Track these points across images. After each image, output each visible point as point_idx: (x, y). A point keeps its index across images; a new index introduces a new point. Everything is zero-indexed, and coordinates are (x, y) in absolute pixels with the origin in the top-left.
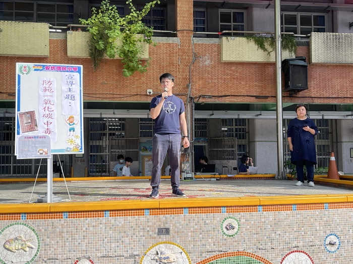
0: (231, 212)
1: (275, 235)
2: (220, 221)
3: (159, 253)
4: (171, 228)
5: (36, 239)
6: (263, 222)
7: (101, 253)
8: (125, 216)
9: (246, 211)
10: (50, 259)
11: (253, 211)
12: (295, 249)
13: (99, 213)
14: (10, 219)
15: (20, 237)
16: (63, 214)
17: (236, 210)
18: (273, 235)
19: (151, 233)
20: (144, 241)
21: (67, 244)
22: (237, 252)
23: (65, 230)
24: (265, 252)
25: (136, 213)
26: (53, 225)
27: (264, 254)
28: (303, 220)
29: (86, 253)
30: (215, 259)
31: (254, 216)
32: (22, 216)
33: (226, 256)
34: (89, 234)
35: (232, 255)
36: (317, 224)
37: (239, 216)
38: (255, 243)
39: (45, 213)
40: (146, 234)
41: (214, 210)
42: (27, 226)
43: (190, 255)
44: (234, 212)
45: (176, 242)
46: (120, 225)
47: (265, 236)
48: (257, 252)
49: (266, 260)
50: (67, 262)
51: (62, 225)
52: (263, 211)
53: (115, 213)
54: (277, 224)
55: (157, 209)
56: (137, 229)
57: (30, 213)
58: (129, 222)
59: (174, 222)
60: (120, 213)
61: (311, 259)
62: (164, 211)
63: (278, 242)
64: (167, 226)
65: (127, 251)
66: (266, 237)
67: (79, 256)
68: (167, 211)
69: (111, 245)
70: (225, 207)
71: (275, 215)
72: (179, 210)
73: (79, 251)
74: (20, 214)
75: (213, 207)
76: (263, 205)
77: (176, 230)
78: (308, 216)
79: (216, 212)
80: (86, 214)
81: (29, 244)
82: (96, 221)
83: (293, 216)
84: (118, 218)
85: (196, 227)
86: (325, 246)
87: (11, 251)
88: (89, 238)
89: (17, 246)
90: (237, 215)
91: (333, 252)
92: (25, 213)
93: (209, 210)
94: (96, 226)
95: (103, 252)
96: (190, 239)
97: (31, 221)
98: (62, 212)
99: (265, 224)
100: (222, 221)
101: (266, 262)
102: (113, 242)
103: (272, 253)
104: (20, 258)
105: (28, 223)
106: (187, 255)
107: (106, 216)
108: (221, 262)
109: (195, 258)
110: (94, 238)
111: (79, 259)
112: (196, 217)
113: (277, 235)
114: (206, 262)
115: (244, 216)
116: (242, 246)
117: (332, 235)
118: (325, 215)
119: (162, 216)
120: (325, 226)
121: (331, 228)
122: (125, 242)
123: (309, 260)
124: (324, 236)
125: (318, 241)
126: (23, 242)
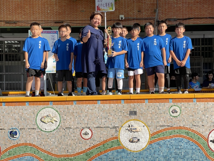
0: (176, 102)
1: (205, 117)
2: (168, 108)
3: (130, 126)
4: (138, 111)
5: (59, 116)
6: (196, 109)
7: (96, 125)
8: (109, 103)
9: (185, 102)
10: (67, 128)
11: (190, 102)
13: (95, 101)
14: (43, 105)
15: (50, 115)
17: (178, 101)
18: (204, 117)
19: (125, 114)
20: (121, 118)
21: (76, 119)
22: (179, 127)
23: (75, 111)
24: (198, 127)
25: (116, 102)
26: (68, 109)
27: (197, 129)
29: (88, 125)
30: (165, 131)
31: (191, 105)
32: (50, 103)
33: (172, 129)
34: (89, 114)
35: (176, 129)
37: (181, 105)
38: (191, 122)
39: (63, 101)
40: (122, 115)
41: (164, 101)
42: (53, 109)
43: (149, 128)
44: (177, 102)
45: (141, 119)
46: (107, 109)
47: (198, 117)
48: (192, 127)
49: (199, 133)
50: (77, 130)
51: (73, 108)
52: (197, 102)
53: (104, 102)
54: (206, 110)
55: (129, 100)
56: (117, 112)
57: (55, 101)
58: (112, 107)
59: (139, 108)
60: (107, 102)
62: (133, 101)
63: (206, 121)
64: (135, 110)
65: (111, 124)
67: (83, 126)
68: (135, 101)
69: (102, 120)
70: (171, 99)
71: (205, 105)
72: (142, 100)
73: (83, 124)
74: (49, 101)
75: (164, 99)
76: (197, 98)
77: (141, 112)
79: (166, 102)
80: (87, 102)
81: (55, 119)
82: (93, 107)
84: (105, 105)
85: (153, 111)
87: (45, 123)
88: (89, 116)
89: (48, 120)
90: (179, 104)
92: (52, 101)
93: (161, 101)
94: (93, 109)
95: (97, 125)
96: (149, 118)
97: (55, 106)
98: (73, 101)
99: (198, 110)
100: (170, 107)
101: (198, 134)
102: (103, 119)
103: (202, 129)
104: (50, 127)
105: (54, 107)
106: (147, 128)
107: (98, 104)
108: (169, 133)
109: (152, 129)
110: (91, 116)
111: (83, 128)
112: (153, 105)
113: (206, 117)
114: (159, 132)
115: (184, 105)
116: (182, 123)
119: (132, 104)
122: (110, 119)
126: (52, 118)
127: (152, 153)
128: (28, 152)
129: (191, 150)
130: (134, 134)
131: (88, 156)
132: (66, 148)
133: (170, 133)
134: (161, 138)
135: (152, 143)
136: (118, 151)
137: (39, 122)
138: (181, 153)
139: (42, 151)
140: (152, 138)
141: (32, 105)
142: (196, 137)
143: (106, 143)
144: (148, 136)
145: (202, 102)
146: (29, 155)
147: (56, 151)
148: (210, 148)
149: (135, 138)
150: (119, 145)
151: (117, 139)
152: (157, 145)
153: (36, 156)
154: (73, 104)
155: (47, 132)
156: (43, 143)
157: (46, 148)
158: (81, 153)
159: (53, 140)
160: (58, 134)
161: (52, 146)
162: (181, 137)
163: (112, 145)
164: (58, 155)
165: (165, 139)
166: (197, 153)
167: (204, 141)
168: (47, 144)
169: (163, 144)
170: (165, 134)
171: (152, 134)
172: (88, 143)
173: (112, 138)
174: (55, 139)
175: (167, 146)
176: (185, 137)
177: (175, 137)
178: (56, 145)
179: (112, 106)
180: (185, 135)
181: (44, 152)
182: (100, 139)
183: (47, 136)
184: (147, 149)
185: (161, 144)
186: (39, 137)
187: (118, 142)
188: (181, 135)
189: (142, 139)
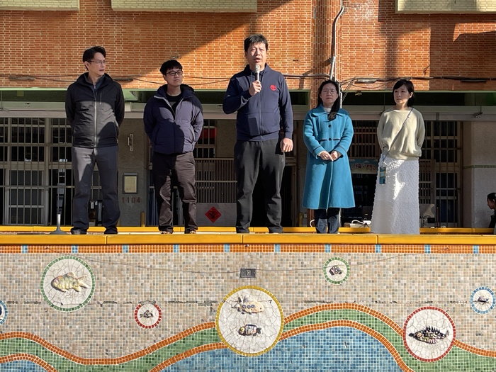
0: (338, 252)
1: (399, 285)
2: (323, 263)
3: (242, 300)
4: (258, 269)
5: (90, 277)
6: (381, 267)
7: (169, 296)
8: (199, 251)
9: (359, 252)
10: (107, 302)
11: (368, 252)
12: (428, 305)
13: (167, 246)
14: (58, 252)
15: (71, 274)
16: (123, 247)
17: (344, 248)
18: (396, 284)
19: (231, 275)
20: (222, 284)
21: (128, 284)
22: (344, 304)
23: (125, 267)
24: (384, 306)
25: (213, 248)
26: (110, 261)
27: (382, 308)
28: (439, 267)
29: (151, 296)
30: (315, 311)
32: (73, 249)
33: (329, 309)
34: (154, 272)
35: (338, 308)
36: (461, 273)
37: (349, 257)
38: (370, 293)
39: (100, 245)
40: (225, 276)
41: (315, 248)
42: (79, 261)
43: (281, 305)
44: (341, 251)
45: (264, 287)
46: (193, 263)
47: (385, 285)
48: (373, 305)
49: (386, 317)
50: (128, 306)
51: (121, 260)
52: (383, 252)
53: (186, 248)
54: (402, 270)
55: (240, 244)
56: (213, 269)
57: (82, 245)
58: (205, 260)
59: (261, 262)
60: (193, 248)
61: (450, 319)
62: (249, 248)
63: (402, 293)
64: (252, 267)
65: (202, 296)
67: (142, 299)
68: (252, 248)
69: (181, 287)
70: (329, 244)
71: (399, 258)
72: (268, 246)
73: (142, 293)
74: (70, 245)
75: (314, 244)
76: (383, 244)
77: (264, 272)
78: (448, 261)
79: (317, 251)
80: (151, 249)
81: (81, 282)
82: (163, 257)
83: (425, 261)
84: (190, 255)
85: (290, 269)
86: (472, 303)
87: (60, 290)
88: (154, 278)
90: (346, 256)
91: (484, 312)
92: (76, 245)
93: (308, 248)
94: (163, 263)
95: (172, 296)
96: (282, 284)
97: (84, 255)
98: (121, 245)
99: (384, 270)
100: (325, 262)
101: (385, 319)
102: (184, 284)
103: (393, 309)
104: (71, 299)
105: (81, 258)
106: (278, 305)
107: (175, 251)
108: (323, 316)
109: (288, 308)
110: (160, 278)
111: (142, 303)
112: (290, 257)
113: (402, 285)
114: (303, 315)
115: (355, 258)
116: (352, 296)
117: (483, 288)
118: (473, 261)
119: (246, 254)
120: (473, 276)
121: (481, 279)
122: (199, 284)
123: (447, 321)
124: (471, 290)
125: (462, 297)
126: (75, 280)
127: (286, 359)
128: (23, 351)
129: (369, 353)
130: (250, 317)
131: (150, 362)
132: (103, 345)
133: (326, 316)
134: (306, 327)
135: (287, 337)
136: (214, 353)
137: (47, 287)
138: (348, 359)
139: (52, 350)
140: (287, 326)
141: (35, 252)
142: (379, 325)
143: (190, 336)
144: (279, 323)
145: (394, 252)
146: (25, 357)
147: (82, 351)
148: (409, 350)
149: (251, 325)
150: (217, 340)
151: (212, 327)
152: (297, 341)
153: (40, 360)
154: (121, 252)
155: (64, 309)
156: (56, 333)
157: (62, 342)
158: (136, 355)
159: (77, 327)
160: (88, 315)
161: (73, 339)
162: (348, 325)
163: (202, 340)
164: (85, 360)
165: (315, 329)
166: (381, 359)
167: (396, 335)
168: (65, 336)
169: (310, 341)
170: (314, 319)
171: (288, 318)
172: (151, 336)
173: (202, 325)
174: (82, 325)
175: (319, 344)
176: (357, 326)
177: (336, 325)
178: (82, 339)
179: (205, 257)
180: (356, 322)
181: (57, 353)
182: (178, 327)
183: (65, 318)
184: (277, 350)
185: (307, 339)
186: (48, 320)
187: (214, 334)
188: (348, 322)
189: (266, 328)
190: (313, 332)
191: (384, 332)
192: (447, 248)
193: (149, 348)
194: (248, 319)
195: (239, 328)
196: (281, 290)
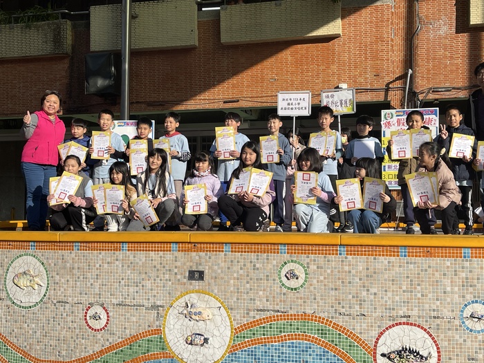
0: (295, 253)
1: (368, 294)
2: (277, 266)
3: (189, 305)
4: (207, 271)
5: (45, 275)
6: (346, 272)
7: (116, 298)
8: (146, 250)
9: (319, 254)
10: (59, 302)
11: (329, 254)
12: (404, 320)
13: (115, 245)
14: (19, 249)
15: (29, 271)
16: (74, 244)
17: (302, 250)
18: (364, 293)
19: (179, 277)
20: (170, 287)
21: (78, 283)
22: (302, 315)
23: (76, 265)
24: (350, 319)
25: (161, 247)
26: (63, 259)
27: (347, 322)
28: (419, 274)
29: (100, 298)
30: (268, 322)
31: (332, 261)
32: (32, 246)
33: (285, 319)
34: (103, 272)
35: (295, 319)
36: (447, 282)
37: (308, 260)
38: (332, 303)
40: (173, 278)
41: (268, 249)
42: (37, 258)
43: (231, 313)
44: (298, 253)
45: (212, 291)
46: (140, 263)
47: (350, 293)
48: (336, 318)
49: (351, 333)
50: (78, 307)
51: (73, 259)
52: (347, 254)
53: (134, 247)
54: (371, 276)
55: (188, 243)
57: (40, 243)
59: (210, 264)
60: (140, 247)
61: (433, 339)
63: (372, 305)
64: (201, 268)
65: (149, 299)
66: (351, 296)
67: (91, 300)
68: (201, 247)
69: (128, 289)
70: (284, 244)
71: (367, 262)
72: (218, 246)
73: (91, 294)
74: (29, 242)
75: (268, 244)
76: (347, 245)
77: (214, 275)
78: (429, 267)
79: (271, 252)
80: (100, 247)
81: (37, 280)
82: (111, 257)
83: (400, 266)
84: (137, 254)
85: (241, 272)
86: (461, 319)
87: (19, 287)
88: (103, 279)
89: (25, 283)
90: (304, 259)
91: (479, 332)
92: (34, 242)
93: (261, 249)
94: (111, 263)
95: (119, 298)
96: (232, 289)
97: (40, 252)
98: (73, 242)
99: (350, 276)
100: (280, 265)
101: (351, 335)
102: (131, 286)
103: (361, 323)
104: (29, 297)
105: (38, 255)
106: (227, 312)
107: (123, 250)
108: (277, 328)
109: (238, 317)
110: (108, 279)
111: (91, 305)
112: (241, 258)
113: (371, 294)
114: (255, 325)
115: (315, 260)
116: (311, 306)
117: (477, 302)
118: (463, 268)
119: (194, 254)
120: (463, 286)
121: (474, 290)
122: (146, 286)
123: (429, 341)
124: (460, 304)
125: (449, 311)
126: (32, 278)
130: (197, 325)
133: (281, 328)
134: (258, 339)
135: (237, 349)
136: (160, 362)
137: (10, 284)
139: (12, 347)
140: (237, 337)
142: (343, 342)
143: (137, 343)
144: (228, 333)
145: (362, 255)
147: (37, 351)
149: (198, 334)
150: (163, 349)
151: (158, 333)
152: (249, 355)
153: (2, 357)
154: (73, 250)
155: (23, 307)
156: (15, 330)
157: (21, 341)
158: (86, 359)
159: (34, 325)
160: (43, 314)
161: (30, 338)
162: (306, 340)
163: (148, 347)
165: (268, 342)
167: (365, 354)
168: (23, 335)
169: (262, 356)
170: (267, 331)
171: (238, 328)
172: (100, 340)
173: (149, 331)
174: (38, 324)
175: (272, 360)
176: (316, 341)
177: (292, 339)
178: (38, 338)
180: (316, 336)
181: (16, 351)
182: (125, 332)
183: (23, 316)
185: (259, 354)
186: (9, 318)
187: (160, 342)
188: (306, 336)
189: (215, 339)
190: (266, 345)
191: (350, 350)
192: (429, 251)
193: (97, 353)
194: (195, 327)
195: (186, 336)
196: (231, 296)
